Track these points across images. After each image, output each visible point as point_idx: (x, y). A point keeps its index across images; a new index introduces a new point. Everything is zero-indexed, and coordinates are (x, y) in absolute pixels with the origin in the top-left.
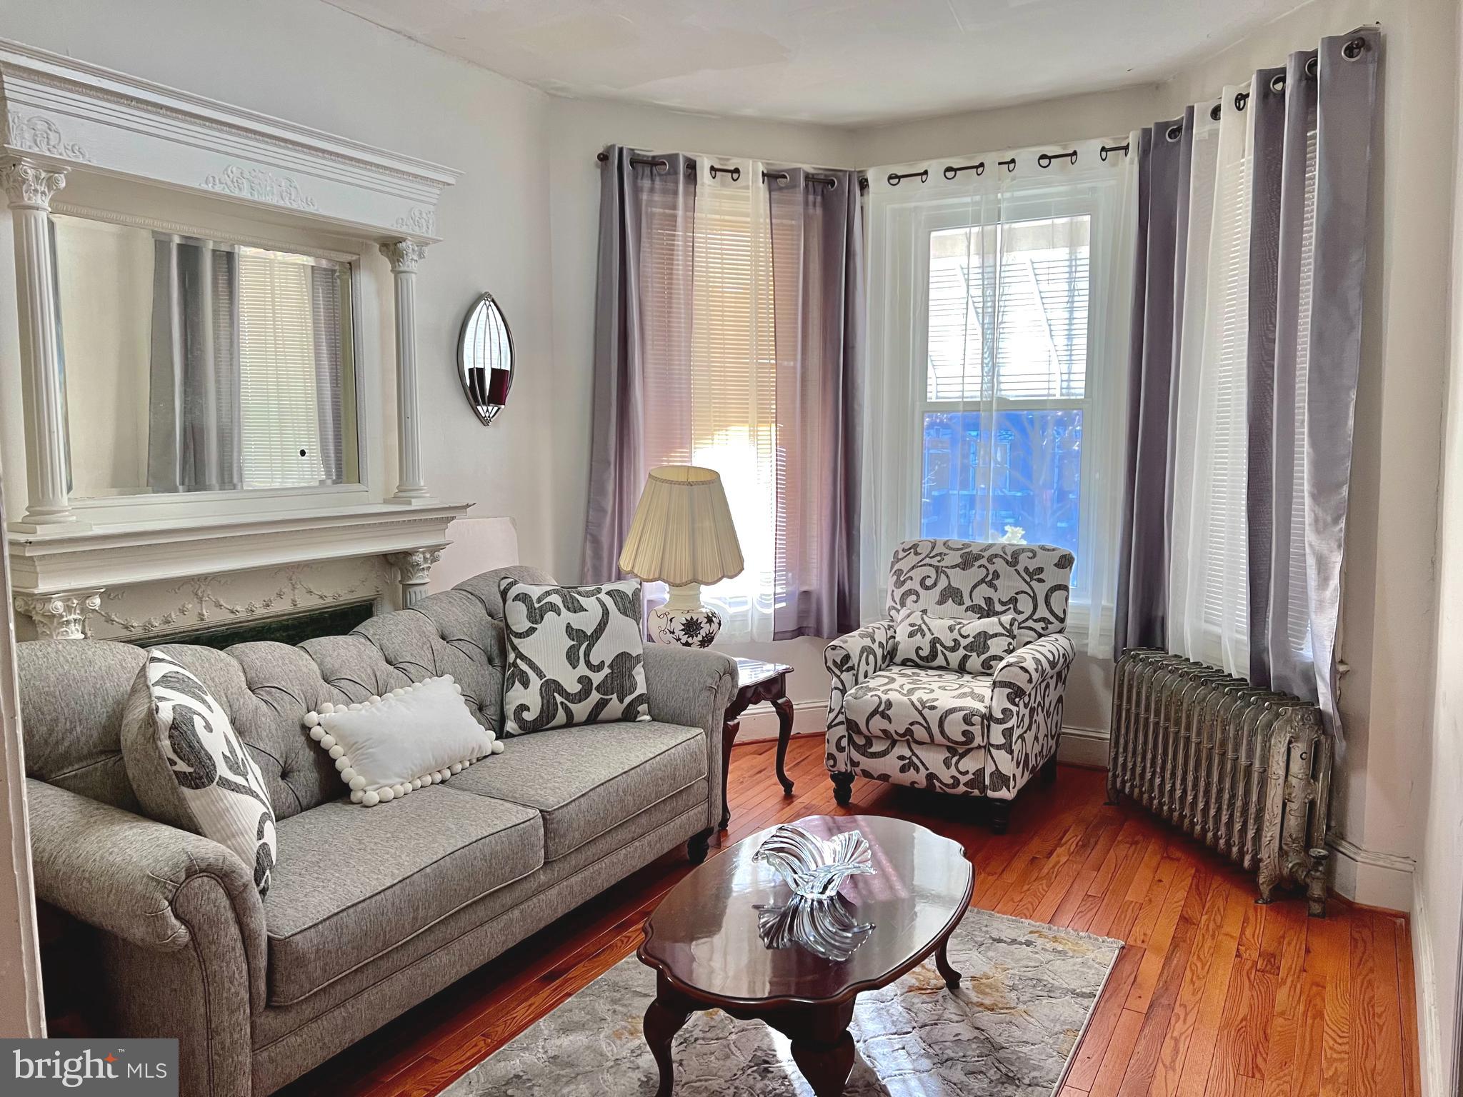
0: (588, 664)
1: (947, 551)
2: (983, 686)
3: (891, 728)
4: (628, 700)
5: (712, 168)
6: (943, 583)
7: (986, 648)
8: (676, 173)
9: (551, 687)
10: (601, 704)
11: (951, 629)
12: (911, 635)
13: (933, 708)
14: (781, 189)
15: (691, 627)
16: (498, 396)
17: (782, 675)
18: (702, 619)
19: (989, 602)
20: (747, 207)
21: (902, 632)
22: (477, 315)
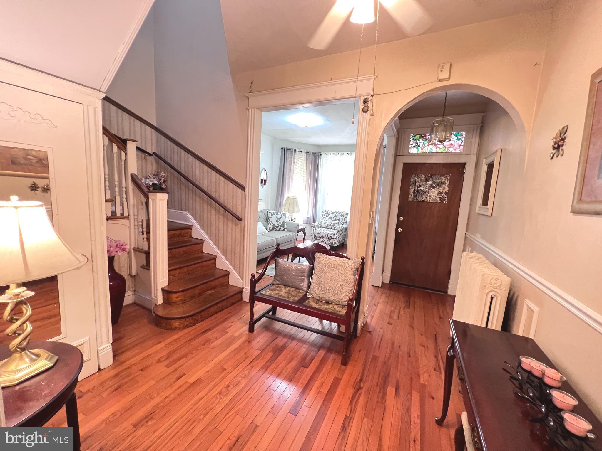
0: (279, 222)
1: (330, 212)
2: (334, 231)
3: (320, 236)
4: (284, 228)
5: (298, 151)
6: (329, 216)
7: (335, 225)
8: (293, 151)
9: (274, 225)
10: (280, 228)
11: (330, 223)
12: (324, 223)
13: (326, 233)
14: (308, 154)
15: (292, 220)
16: (265, 184)
17: (305, 228)
18: (294, 219)
19: (336, 219)
20: (303, 157)
21: (323, 223)
22: (263, 171)
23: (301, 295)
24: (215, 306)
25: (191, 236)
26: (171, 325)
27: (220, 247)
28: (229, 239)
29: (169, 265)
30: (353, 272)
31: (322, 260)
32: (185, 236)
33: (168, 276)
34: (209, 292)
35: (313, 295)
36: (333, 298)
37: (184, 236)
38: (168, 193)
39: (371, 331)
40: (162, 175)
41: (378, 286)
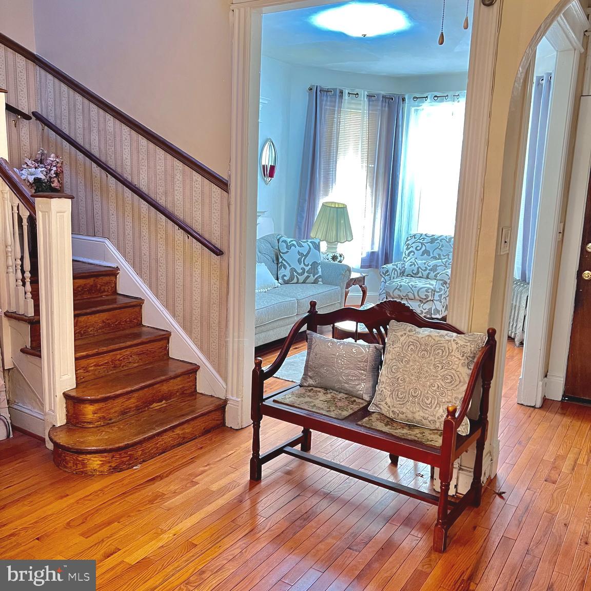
0: (304, 263)
1: (426, 237)
2: (434, 282)
3: (401, 294)
4: (316, 276)
5: (349, 93)
6: (424, 248)
7: (436, 270)
8: (336, 95)
9: (293, 270)
10: (308, 277)
11: (425, 263)
12: (411, 266)
13: (416, 287)
14: (373, 101)
15: (334, 258)
16: (271, 175)
17: (364, 277)
18: (338, 255)
19: (439, 255)
20: (361, 107)
21: (407, 265)
22: (267, 146)
23: (356, 407)
24: (170, 434)
25: (115, 292)
26: (84, 465)
27: (176, 313)
28: (197, 296)
29: (77, 348)
30: (466, 362)
31: (402, 336)
32: (104, 291)
33: (76, 371)
34: (156, 406)
35: (382, 407)
36: (422, 414)
37: (100, 291)
38: (72, 198)
39: (504, 493)
40: (53, 161)
41: (533, 405)
